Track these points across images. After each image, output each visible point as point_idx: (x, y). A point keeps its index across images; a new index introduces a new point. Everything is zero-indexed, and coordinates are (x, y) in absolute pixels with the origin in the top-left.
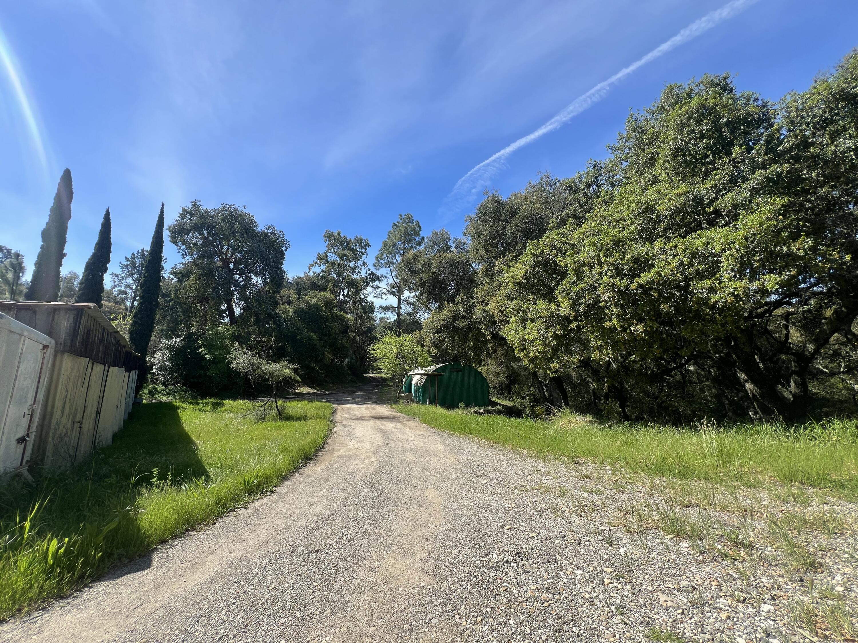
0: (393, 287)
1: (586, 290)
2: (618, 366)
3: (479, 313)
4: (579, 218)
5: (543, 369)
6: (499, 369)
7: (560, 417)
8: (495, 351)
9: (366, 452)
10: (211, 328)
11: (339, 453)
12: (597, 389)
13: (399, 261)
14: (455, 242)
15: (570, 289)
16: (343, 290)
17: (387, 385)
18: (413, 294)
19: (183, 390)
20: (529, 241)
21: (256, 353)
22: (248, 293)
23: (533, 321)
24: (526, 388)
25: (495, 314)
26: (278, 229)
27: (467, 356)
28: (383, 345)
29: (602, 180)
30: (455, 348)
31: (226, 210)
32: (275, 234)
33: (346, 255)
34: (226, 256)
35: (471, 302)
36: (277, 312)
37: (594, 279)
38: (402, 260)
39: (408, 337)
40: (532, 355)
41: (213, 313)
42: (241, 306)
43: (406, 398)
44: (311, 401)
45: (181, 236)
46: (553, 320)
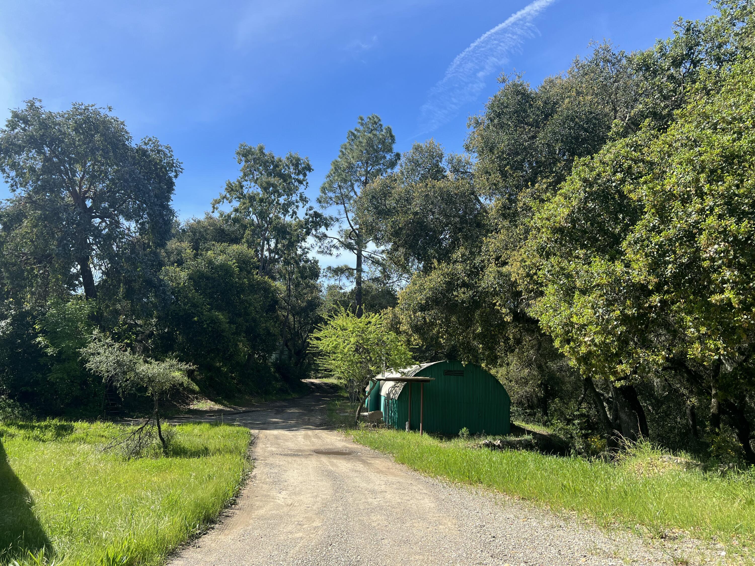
0: (349, 236)
1: (677, 240)
2: (735, 368)
3: (491, 278)
4: (662, 117)
5: (604, 373)
6: (527, 371)
7: (634, 455)
8: (518, 342)
9: (306, 511)
10: (55, 305)
11: (261, 512)
12: (698, 408)
13: (359, 194)
14: (450, 161)
15: (648, 238)
16: (268, 240)
17: (340, 398)
18: (382, 248)
19: (9, 406)
20: (576, 158)
21: (128, 345)
22: (115, 247)
23: (584, 292)
24: (573, 405)
25: (520, 281)
26: (163, 143)
27: (471, 350)
28: (333, 331)
29: (700, 52)
30: (451, 335)
31: (81, 114)
32: (159, 151)
33: (273, 185)
34: (80, 187)
35: (477, 260)
36: (161, 277)
37: (691, 221)
38: (364, 193)
39: (374, 318)
40: (583, 350)
41: (57, 279)
42: (103, 268)
43: (370, 419)
44: (215, 424)
45: (10, 157)
46: (620, 291)
